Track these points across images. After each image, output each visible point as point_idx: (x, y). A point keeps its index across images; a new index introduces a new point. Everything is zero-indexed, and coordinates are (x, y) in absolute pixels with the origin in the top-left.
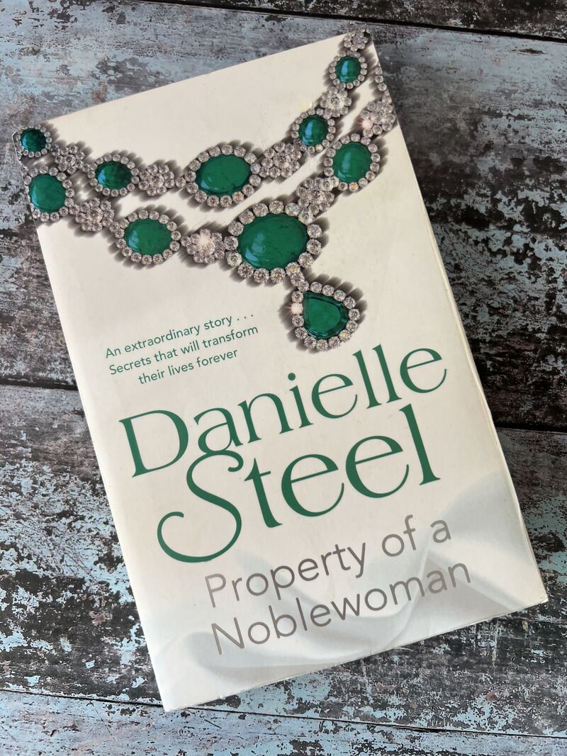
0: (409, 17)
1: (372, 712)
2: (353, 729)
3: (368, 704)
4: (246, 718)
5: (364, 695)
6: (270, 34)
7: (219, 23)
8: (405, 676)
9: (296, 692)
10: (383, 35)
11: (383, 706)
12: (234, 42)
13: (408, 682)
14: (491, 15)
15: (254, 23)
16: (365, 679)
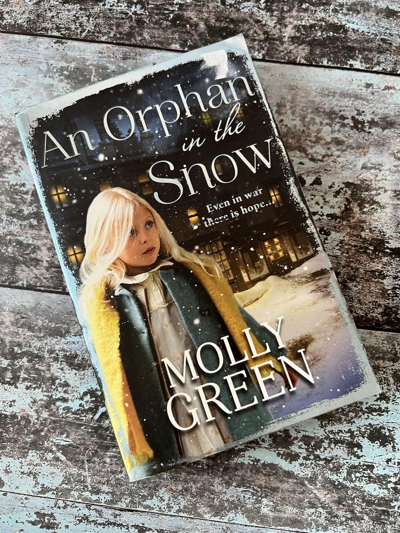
0: (146, 43)
1: (90, 496)
2: (76, 507)
3: (87, 491)
4: (7, 495)
5: (86, 484)
6: (57, 52)
7: (25, 45)
8: (113, 472)
9: (40, 480)
10: (128, 54)
11: (97, 492)
12: (33, 56)
13: (115, 476)
14: (199, 42)
15: (46, 45)
16: (87, 474)
